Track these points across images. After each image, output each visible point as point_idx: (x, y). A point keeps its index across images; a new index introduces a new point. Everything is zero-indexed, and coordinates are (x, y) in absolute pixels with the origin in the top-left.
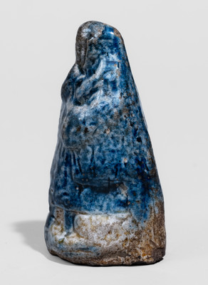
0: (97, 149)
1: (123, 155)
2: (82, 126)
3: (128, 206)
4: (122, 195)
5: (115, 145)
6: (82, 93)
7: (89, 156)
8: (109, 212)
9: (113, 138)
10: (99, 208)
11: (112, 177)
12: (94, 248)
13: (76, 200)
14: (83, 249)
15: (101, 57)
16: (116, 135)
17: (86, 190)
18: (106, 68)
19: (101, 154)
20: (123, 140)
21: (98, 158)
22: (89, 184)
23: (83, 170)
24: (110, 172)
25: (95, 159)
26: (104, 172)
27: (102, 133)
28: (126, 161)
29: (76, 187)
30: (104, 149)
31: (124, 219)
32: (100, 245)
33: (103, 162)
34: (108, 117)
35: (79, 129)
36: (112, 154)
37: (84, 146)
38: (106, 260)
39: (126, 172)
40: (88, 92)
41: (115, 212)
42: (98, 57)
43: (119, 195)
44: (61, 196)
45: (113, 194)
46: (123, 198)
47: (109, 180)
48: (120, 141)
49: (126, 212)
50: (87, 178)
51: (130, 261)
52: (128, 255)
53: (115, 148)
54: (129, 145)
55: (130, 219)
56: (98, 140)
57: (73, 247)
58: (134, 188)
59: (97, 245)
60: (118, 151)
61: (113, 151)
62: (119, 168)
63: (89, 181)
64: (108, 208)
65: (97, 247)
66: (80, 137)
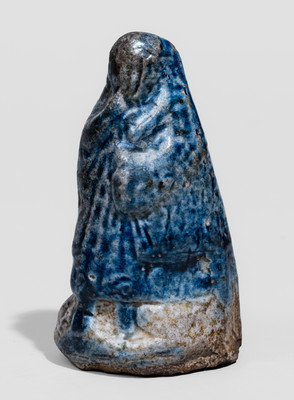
0: (174, 211)
1: (204, 215)
2: (155, 180)
3: (211, 285)
4: (202, 271)
5: (195, 203)
6: (141, 134)
7: (164, 222)
8: (188, 297)
9: (192, 193)
10: (175, 293)
11: (193, 248)
12: (178, 350)
13: (142, 285)
14: (160, 354)
15: (161, 81)
16: (196, 189)
17: (156, 270)
18: (172, 97)
19: (179, 217)
20: (203, 194)
21: (176, 223)
22: (161, 261)
23: (154, 242)
24: (191, 241)
25: (172, 224)
26: (185, 242)
27: (181, 187)
28: (208, 224)
29: (140, 268)
30: (183, 209)
31: (207, 305)
32: (184, 344)
33: (182, 228)
34: (187, 164)
35: (150, 185)
36: (192, 216)
37: (157, 208)
38: (189, 364)
39: (209, 238)
40: (150, 132)
41: (195, 296)
42: (158, 82)
43: (199, 272)
44: (116, 283)
45: (191, 271)
46: (203, 276)
47: (190, 252)
48: (200, 196)
49: (208, 294)
50: (160, 253)
51: (217, 361)
52: (214, 353)
53: (195, 207)
54: (209, 202)
55: (214, 304)
56: (176, 197)
57: (146, 352)
58: (218, 260)
59: (181, 344)
60: (198, 211)
61: (193, 211)
62: (201, 234)
63: (163, 256)
64: (186, 292)
65: (181, 348)
66: (153, 196)
